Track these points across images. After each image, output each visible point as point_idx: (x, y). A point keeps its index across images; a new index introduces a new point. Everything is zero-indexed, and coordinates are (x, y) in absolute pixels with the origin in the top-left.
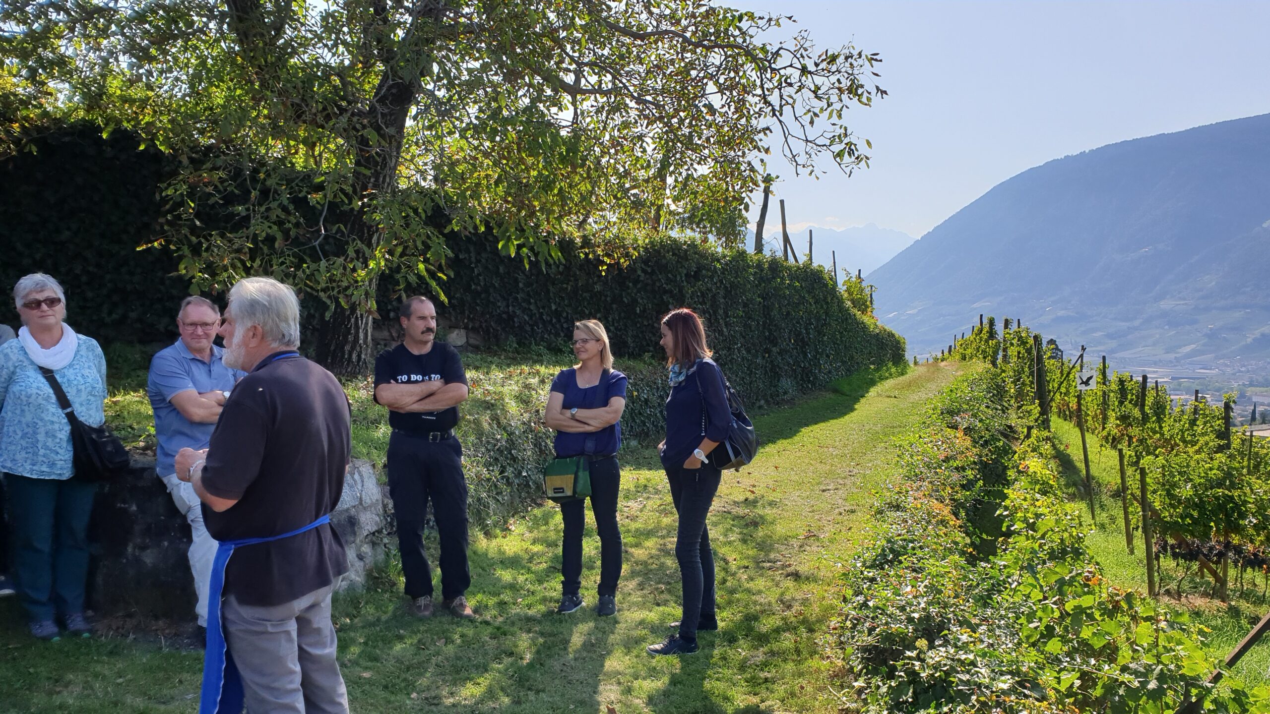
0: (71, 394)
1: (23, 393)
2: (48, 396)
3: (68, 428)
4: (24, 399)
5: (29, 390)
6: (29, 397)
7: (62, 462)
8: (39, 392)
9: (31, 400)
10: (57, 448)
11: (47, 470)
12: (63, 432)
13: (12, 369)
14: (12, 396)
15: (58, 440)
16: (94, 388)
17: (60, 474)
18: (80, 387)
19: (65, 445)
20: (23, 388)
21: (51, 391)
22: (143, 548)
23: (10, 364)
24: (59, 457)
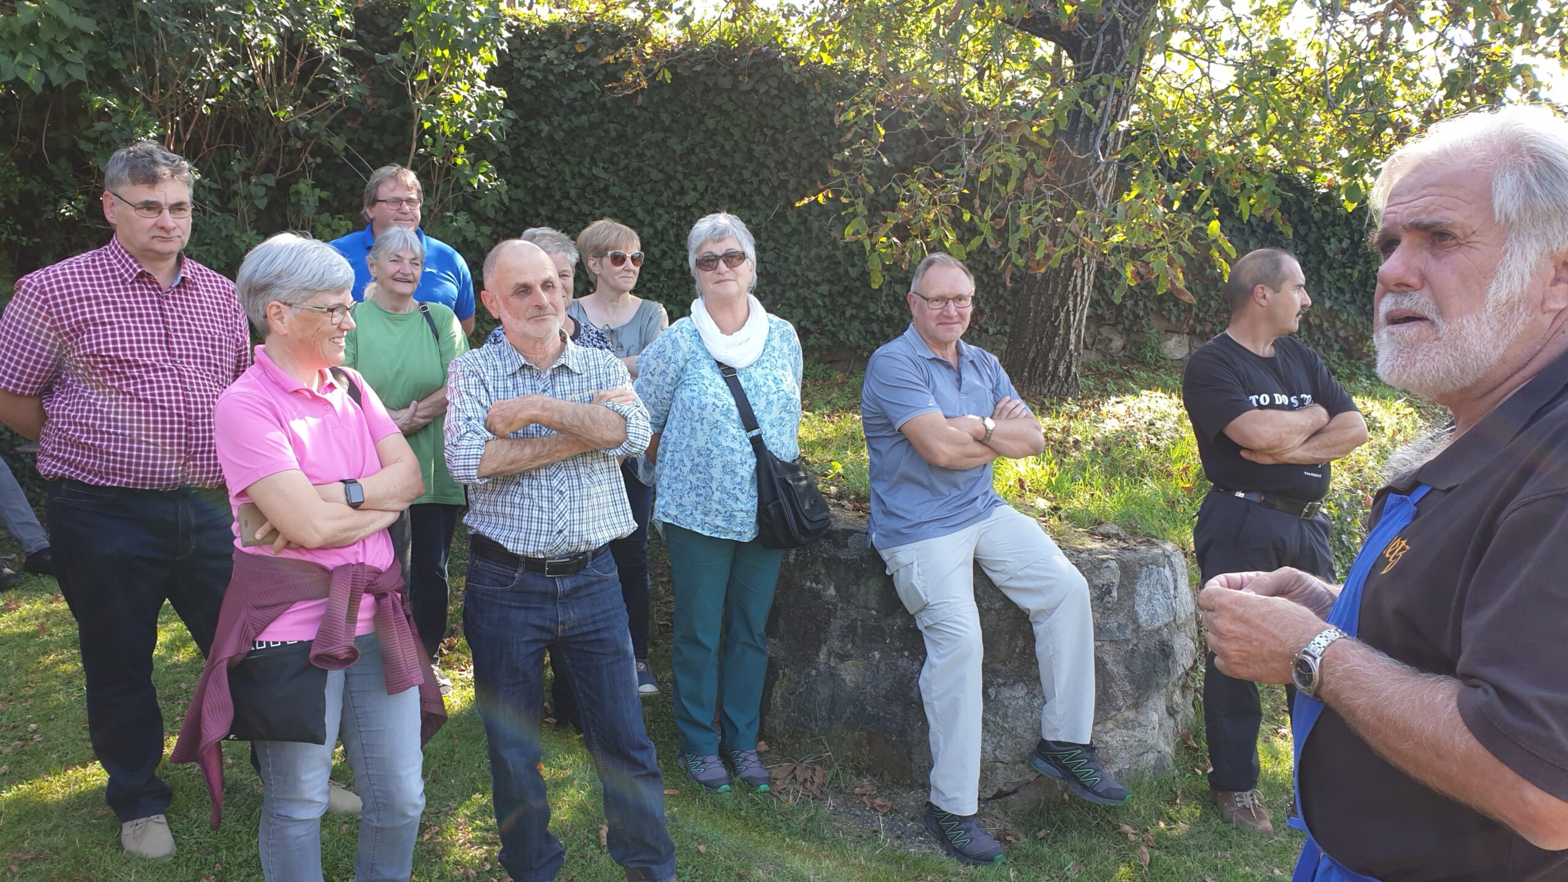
0: (758, 408)
1: (696, 402)
2: (728, 409)
3: (752, 461)
4: (697, 411)
5: (703, 398)
6: (703, 408)
7: (744, 514)
8: (717, 402)
9: (705, 414)
10: (737, 492)
11: (723, 524)
12: (746, 467)
13: (681, 364)
14: (680, 406)
15: (738, 480)
16: (789, 399)
17: (740, 533)
18: (771, 397)
19: (747, 486)
20: (696, 394)
21: (732, 401)
22: (844, 657)
23: (680, 355)
24: (741, 506)
